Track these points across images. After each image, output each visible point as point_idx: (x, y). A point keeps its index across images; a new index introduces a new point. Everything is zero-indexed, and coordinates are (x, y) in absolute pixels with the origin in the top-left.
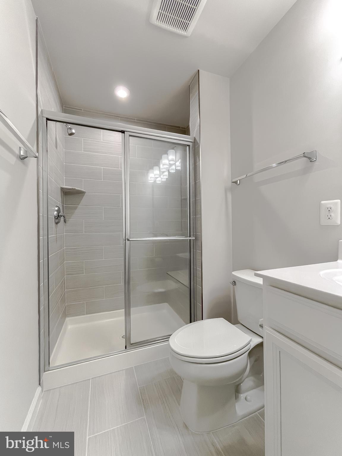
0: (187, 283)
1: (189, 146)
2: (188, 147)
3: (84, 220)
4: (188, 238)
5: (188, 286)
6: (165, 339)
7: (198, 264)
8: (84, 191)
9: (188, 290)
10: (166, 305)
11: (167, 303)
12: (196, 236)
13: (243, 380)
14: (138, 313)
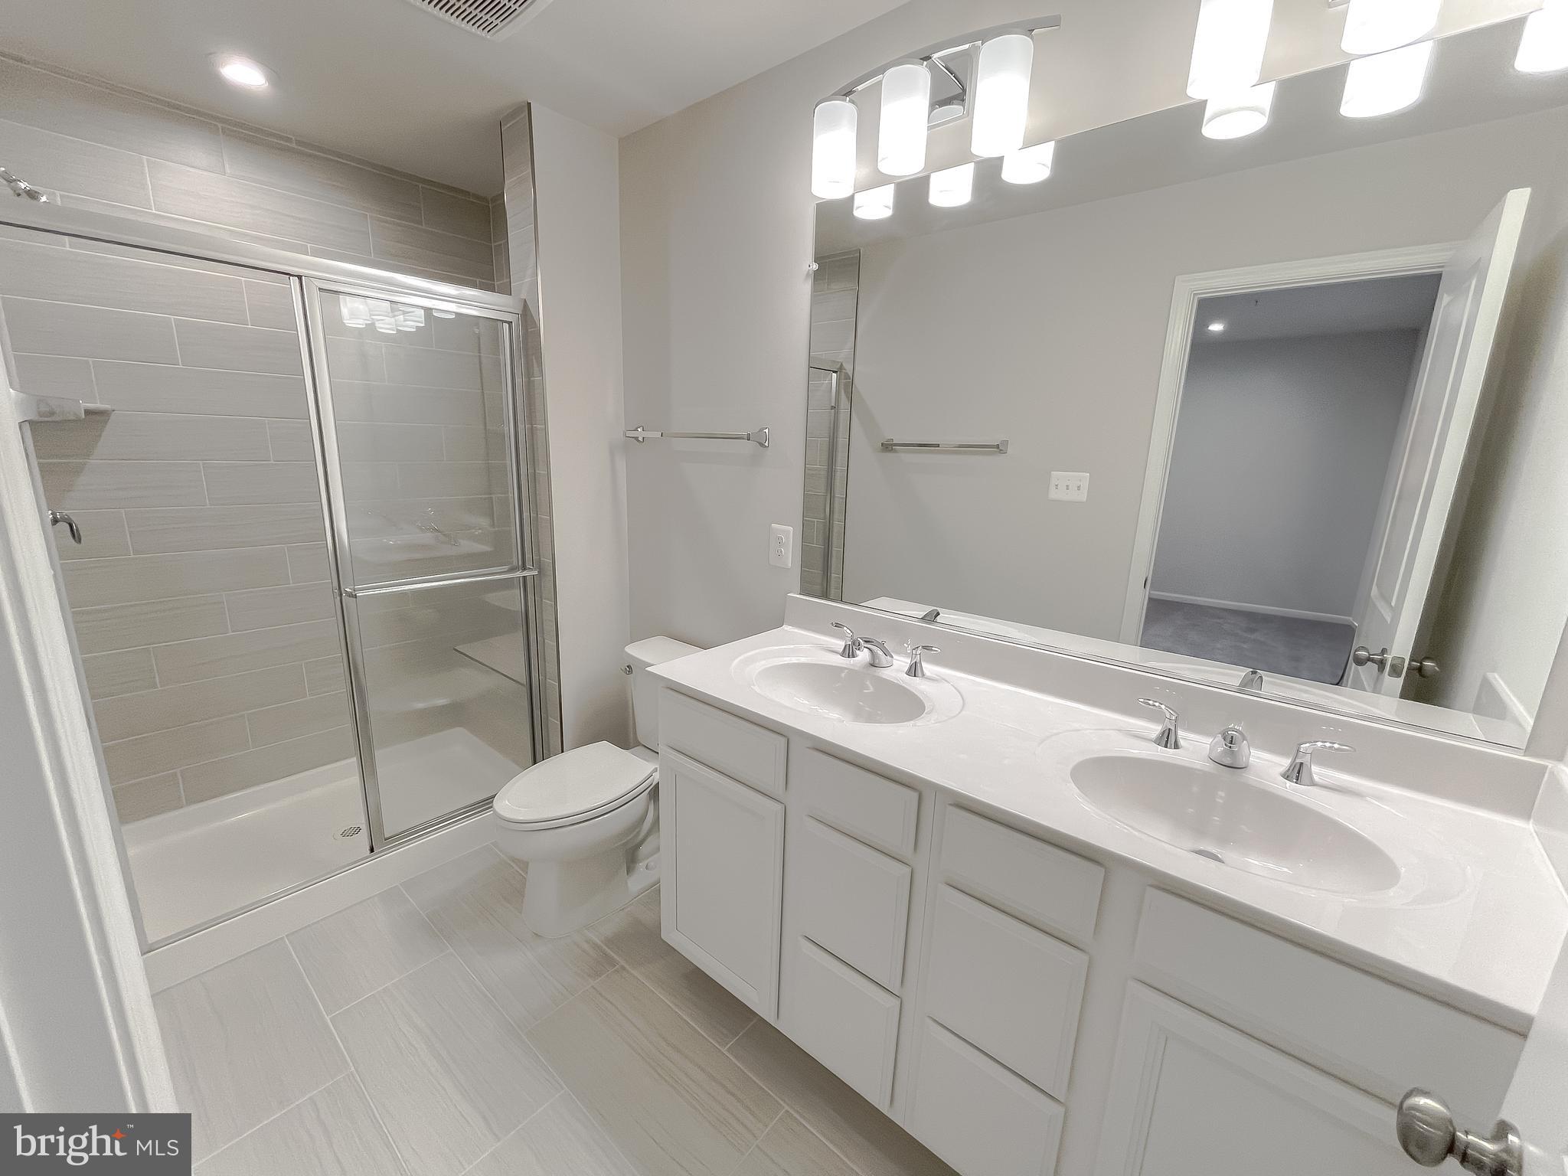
0: (521, 674)
1: (510, 323)
2: (506, 326)
3: (123, 511)
4: (519, 574)
5: (524, 680)
6: (485, 805)
7: (549, 627)
8: (107, 407)
9: (525, 691)
10: (459, 731)
11: (461, 728)
12: (540, 566)
13: (641, 837)
14: (388, 761)
